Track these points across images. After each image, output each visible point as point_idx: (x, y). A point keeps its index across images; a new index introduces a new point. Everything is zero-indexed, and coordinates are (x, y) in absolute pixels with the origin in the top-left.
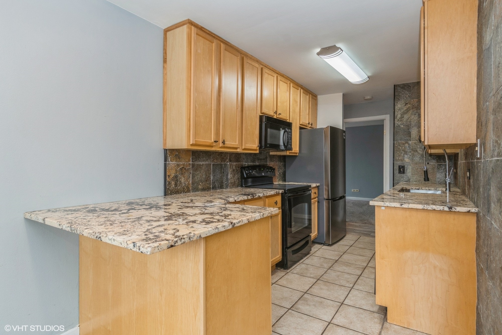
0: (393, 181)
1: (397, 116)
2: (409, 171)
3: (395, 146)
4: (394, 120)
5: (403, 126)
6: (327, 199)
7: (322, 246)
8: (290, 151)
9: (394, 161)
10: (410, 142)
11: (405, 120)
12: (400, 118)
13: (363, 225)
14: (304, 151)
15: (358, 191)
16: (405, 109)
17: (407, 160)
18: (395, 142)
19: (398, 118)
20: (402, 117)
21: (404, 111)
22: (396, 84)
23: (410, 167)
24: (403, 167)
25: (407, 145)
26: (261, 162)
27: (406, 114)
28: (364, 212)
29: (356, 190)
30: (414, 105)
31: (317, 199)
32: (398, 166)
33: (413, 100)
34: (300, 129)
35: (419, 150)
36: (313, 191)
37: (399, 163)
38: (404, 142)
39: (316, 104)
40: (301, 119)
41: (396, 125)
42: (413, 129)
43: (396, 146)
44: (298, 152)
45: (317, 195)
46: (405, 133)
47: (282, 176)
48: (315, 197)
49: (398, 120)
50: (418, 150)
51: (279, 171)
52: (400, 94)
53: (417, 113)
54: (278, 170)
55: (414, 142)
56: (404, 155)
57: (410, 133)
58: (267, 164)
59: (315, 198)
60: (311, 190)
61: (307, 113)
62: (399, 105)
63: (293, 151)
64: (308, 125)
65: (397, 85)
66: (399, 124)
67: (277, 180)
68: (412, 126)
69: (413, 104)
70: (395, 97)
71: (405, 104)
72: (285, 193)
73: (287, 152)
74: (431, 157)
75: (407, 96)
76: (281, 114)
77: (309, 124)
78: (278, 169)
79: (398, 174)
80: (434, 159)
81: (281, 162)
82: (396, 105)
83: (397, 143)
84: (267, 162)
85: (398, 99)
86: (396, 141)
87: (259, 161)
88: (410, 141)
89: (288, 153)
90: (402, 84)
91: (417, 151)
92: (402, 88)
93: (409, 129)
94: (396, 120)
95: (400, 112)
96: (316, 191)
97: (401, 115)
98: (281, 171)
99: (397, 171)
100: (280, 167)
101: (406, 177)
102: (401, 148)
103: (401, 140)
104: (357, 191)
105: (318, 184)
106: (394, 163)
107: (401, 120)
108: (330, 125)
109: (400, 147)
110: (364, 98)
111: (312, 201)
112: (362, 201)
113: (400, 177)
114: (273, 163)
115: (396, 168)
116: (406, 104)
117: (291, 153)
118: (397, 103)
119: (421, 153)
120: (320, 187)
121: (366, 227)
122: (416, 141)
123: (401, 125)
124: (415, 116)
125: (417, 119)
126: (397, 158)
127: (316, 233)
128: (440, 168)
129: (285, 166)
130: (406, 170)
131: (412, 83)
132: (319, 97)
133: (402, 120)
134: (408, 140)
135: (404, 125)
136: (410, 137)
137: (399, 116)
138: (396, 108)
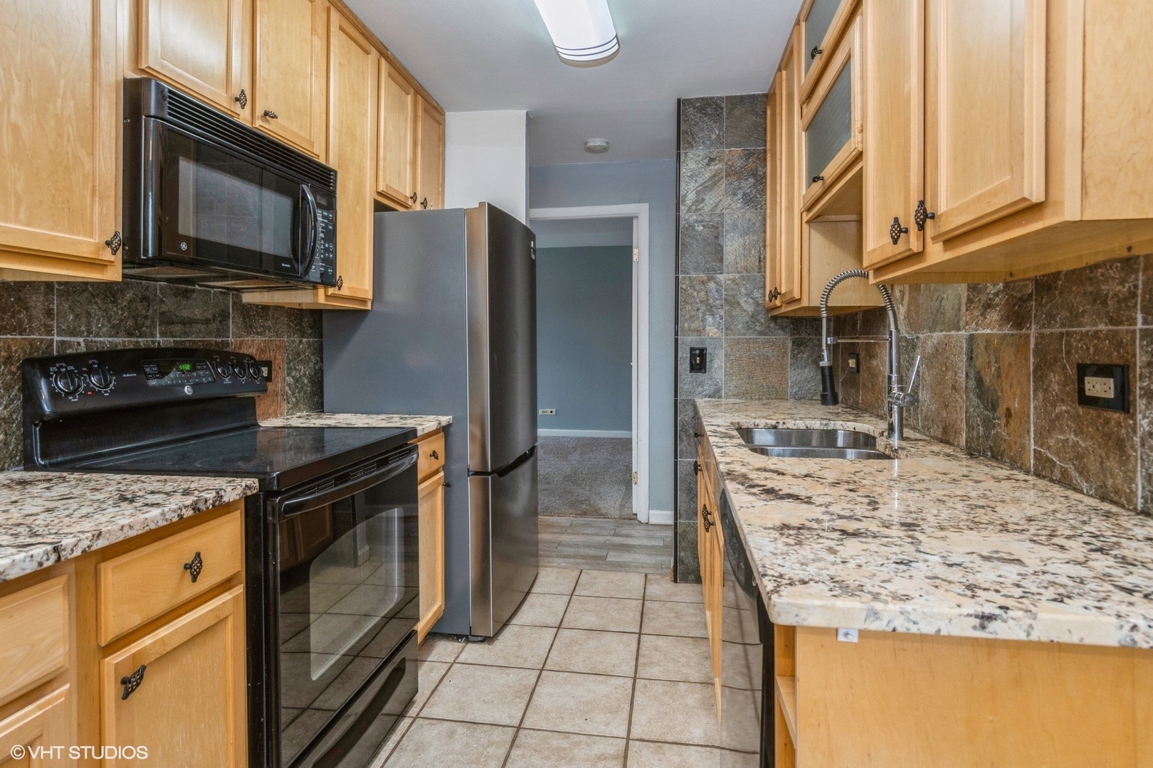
0: (676, 395)
1: (685, 196)
2: (718, 363)
3: (682, 288)
4: (678, 209)
5: (701, 228)
6: (476, 473)
7: (461, 645)
8: (331, 291)
9: (676, 334)
10: (721, 277)
11: (707, 209)
12: (693, 203)
13: (581, 520)
14: (397, 294)
15: (554, 413)
16: (708, 175)
17: (712, 331)
18: (680, 276)
19: (689, 202)
20: (699, 201)
21: (705, 182)
22: (684, 97)
23: (721, 353)
24: (702, 353)
25: (712, 285)
26: (186, 334)
27: (711, 190)
28: (575, 473)
29: (549, 410)
30: (731, 166)
31: (442, 474)
32: (689, 350)
33: (730, 151)
34: (376, 210)
35: (745, 302)
36: (424, 449)
37: (689, 341)
38: (703, 276)
39: (442, 140)
40: (381, 172)
41: (682, 223)
42: (728, 236)
43: (684, 286)
44: (370, 296)
45: (442, 461)
46: (708, 248)
47: (309, 389)
48: (435, 468)
49: (689, 209)
50: (742, 300)
51: (294, 373)
52: (695, 129)
53: (740, 189)
54: (290, 369)
55: (731, 276)
56: (704, 314)
57: (722, 250)
58: (227, 344)
59: (436, 472)
60: (417, 446)
61: (408, 160)
62: (693, 162)
63: (345, 291)
64: (410, 202)
65: (686, 100)
66: (691, 220)
67: (285, 407)
68: (726, 227)
69: (730, 163)
70: (682, 139)
71: (706, 161)
72: (267, 492)
73: (316, 295)
74: (776, 323)
75: (714, 137)
76: (275, 117)
77: (414, 198)
78: (288, 364)
79: (688, 372)
80: (782, 328)
81: (303, 337)
82: (682, 160)
83: (685, 278)
84: (223, 331)
85: (689, 143)
86: (684, 273)
87: (177, 328)
88: (722, 273)
89: (321, 298)
90: (700, 99)
91: (739, 304)
92: (700, 112)
93: (717, 238)
94: (682, 207)
95: (692, 185)
96: (438, 445)
97: (698, 193)
98: (304, 371)
99: (685, 366)
100: (298, 355)
101: (710, 382)
102: (695, 293)
103: (696, 269)
104: (551, 412)
105: (445, 420)
106: (676, 340)
107: (696, 210)
108: (487, 200)
109: (695, 290)
110: (586, 143)
111: (420, 487)
112: (563, 437)
113: (695, 384)
114: (259, 339)
115: (684, 354)
116: (712, 160)
117: (333, 297)
118: (686, 156)
119: (749, 310)
120: (452, 429)
121: (590, 531)
122: (737, 276)
123: (696, 225)
124: (735, 199)
125: (740, 208)
126: (686, 325)
127: (439, 603)
128: (798, 353)
129: (319, 351)
130: (711, 361)
131: (727, 97)
132: (449, 116)
133: (699, 209)
134: (715, 271)
135: (705, 224)
136: (721, 260)
137: (691, 197)
138: (683, 170)
